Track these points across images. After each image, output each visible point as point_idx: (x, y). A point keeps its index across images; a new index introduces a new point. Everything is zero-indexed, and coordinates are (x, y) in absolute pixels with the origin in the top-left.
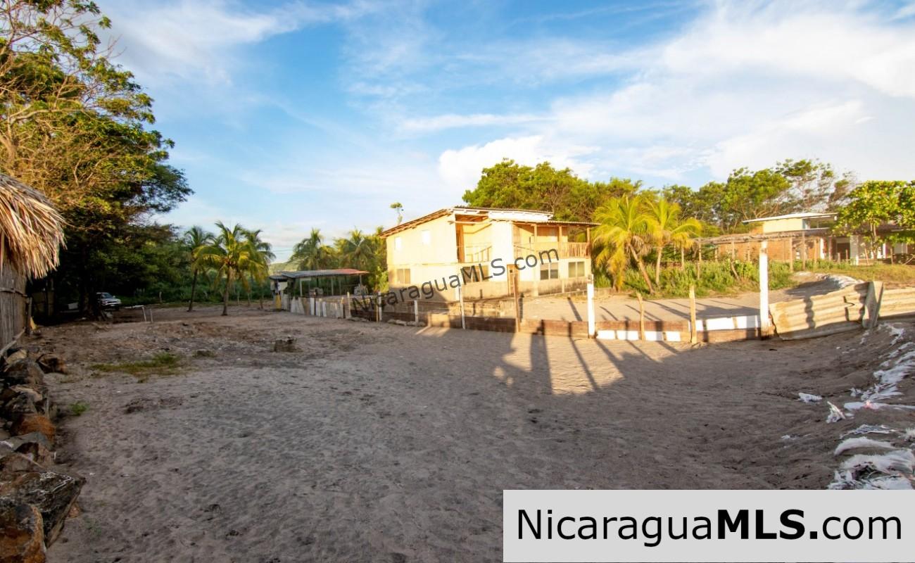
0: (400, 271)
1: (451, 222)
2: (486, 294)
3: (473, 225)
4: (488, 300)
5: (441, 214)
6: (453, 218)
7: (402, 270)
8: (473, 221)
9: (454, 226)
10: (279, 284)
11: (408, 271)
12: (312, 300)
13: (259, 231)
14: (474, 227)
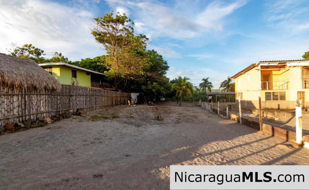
0: (239, 93)
1: (259, 70)
2: (282, 107)
3: (279, 70)
4: (283, 110)
5: (253, 66)
6: (259, 67)
7: (240, 93)
8: (280, 68)
9: (260, 71)
10: (209, 97)
11: (242, 93)
12: (205, 103)
13: (208, 78)
14: (280, 71)
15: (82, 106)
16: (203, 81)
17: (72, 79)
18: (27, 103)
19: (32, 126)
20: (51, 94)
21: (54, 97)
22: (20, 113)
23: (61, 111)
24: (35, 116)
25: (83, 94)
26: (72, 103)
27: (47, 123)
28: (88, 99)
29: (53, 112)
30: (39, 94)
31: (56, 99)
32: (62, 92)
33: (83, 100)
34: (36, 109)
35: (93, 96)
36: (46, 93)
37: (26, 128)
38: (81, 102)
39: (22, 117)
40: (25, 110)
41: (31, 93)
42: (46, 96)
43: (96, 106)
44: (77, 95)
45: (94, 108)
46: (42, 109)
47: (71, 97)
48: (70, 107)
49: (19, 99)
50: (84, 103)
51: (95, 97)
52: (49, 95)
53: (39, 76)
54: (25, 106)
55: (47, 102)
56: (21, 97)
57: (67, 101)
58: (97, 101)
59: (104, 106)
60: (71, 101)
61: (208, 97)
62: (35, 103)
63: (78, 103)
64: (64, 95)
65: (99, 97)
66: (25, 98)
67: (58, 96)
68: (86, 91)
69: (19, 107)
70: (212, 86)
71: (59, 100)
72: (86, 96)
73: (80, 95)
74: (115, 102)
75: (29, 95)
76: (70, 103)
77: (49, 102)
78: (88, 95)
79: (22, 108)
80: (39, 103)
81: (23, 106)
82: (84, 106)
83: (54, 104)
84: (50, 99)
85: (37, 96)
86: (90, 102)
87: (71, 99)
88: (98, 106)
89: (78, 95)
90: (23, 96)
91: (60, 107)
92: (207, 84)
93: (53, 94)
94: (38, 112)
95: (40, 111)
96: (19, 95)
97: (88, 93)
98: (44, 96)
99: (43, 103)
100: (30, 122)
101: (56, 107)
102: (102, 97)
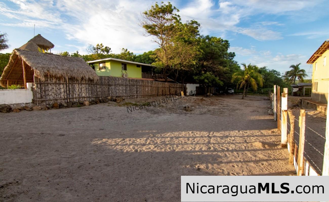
15: (122, 94)
16: (292, 69)
17: (122, 71)
18: (71, 90)
19: (73, 106)
20: (91, 83)
21: (94, 86)
22: (66, 97)
23: (101, 97)
24: (77, 99)
25: (123, 84)
26: (111, 91)
27: (85, 105)
28: (128, 89)
29: (93, 97)
30: (80, 83)
31: (95, 88)
32: (101, 82)
33: (123, 89)
34: (78, 94)
35: (134, 86)
36: (86, 82)
37: (68, 107)
38: (121, 92)
39: (67, 99)
40: (69, 95)
41: (74, 82)
42: (87, 85)
43: (137, 95)
44: (116, 85)
45: (135, 96)
46: (84, 95)
47: (110, 87)
48: (110, 95)
49: (64, 87)
50: (124, 92)
51: (135, 86)
52: (89, 84)
53: (79, 70)
54: (69, 92)
55: (87, 89)
56: (66, 85)
57: (106, 90)
58: (139, 91)
59: (147, 95)
60: (110, 89)
61: (293, 89)
62: (77, 90)
63: (117, 91)
64: (103, 85)
65: (141, 87)
66: (69, 86)
67: (98, 86)
68: (126, 82)
69: (64, 92)
70: (304, 75)
71: (98, 88)
72: (126, 86)
73: (119, 85)
74: (162, 92)
75: (72, 84)
76: (109, 91)
77: (90, 89)
78: (128, 84)
79: (67, 93)
80: (81, 90)
81: (68, 92)
82: (124, 95)
83: (94, 92)
84: (90, 87)
85: (79, 85)
86: (130, 91)
87: (110, 88)
88: (139, 95)
89: (118, 85)
90: (68, 85)
91: (99, 94)
92: (297, 73)
93: (93, 84)
94: (79, 97)
95: (81, 96)
96: (64, 84)
97: (128, 83)
98: (85, 85)
99: (84, 90)
100: (72, 103)
101: (95, 94)
102: (145, 87)
